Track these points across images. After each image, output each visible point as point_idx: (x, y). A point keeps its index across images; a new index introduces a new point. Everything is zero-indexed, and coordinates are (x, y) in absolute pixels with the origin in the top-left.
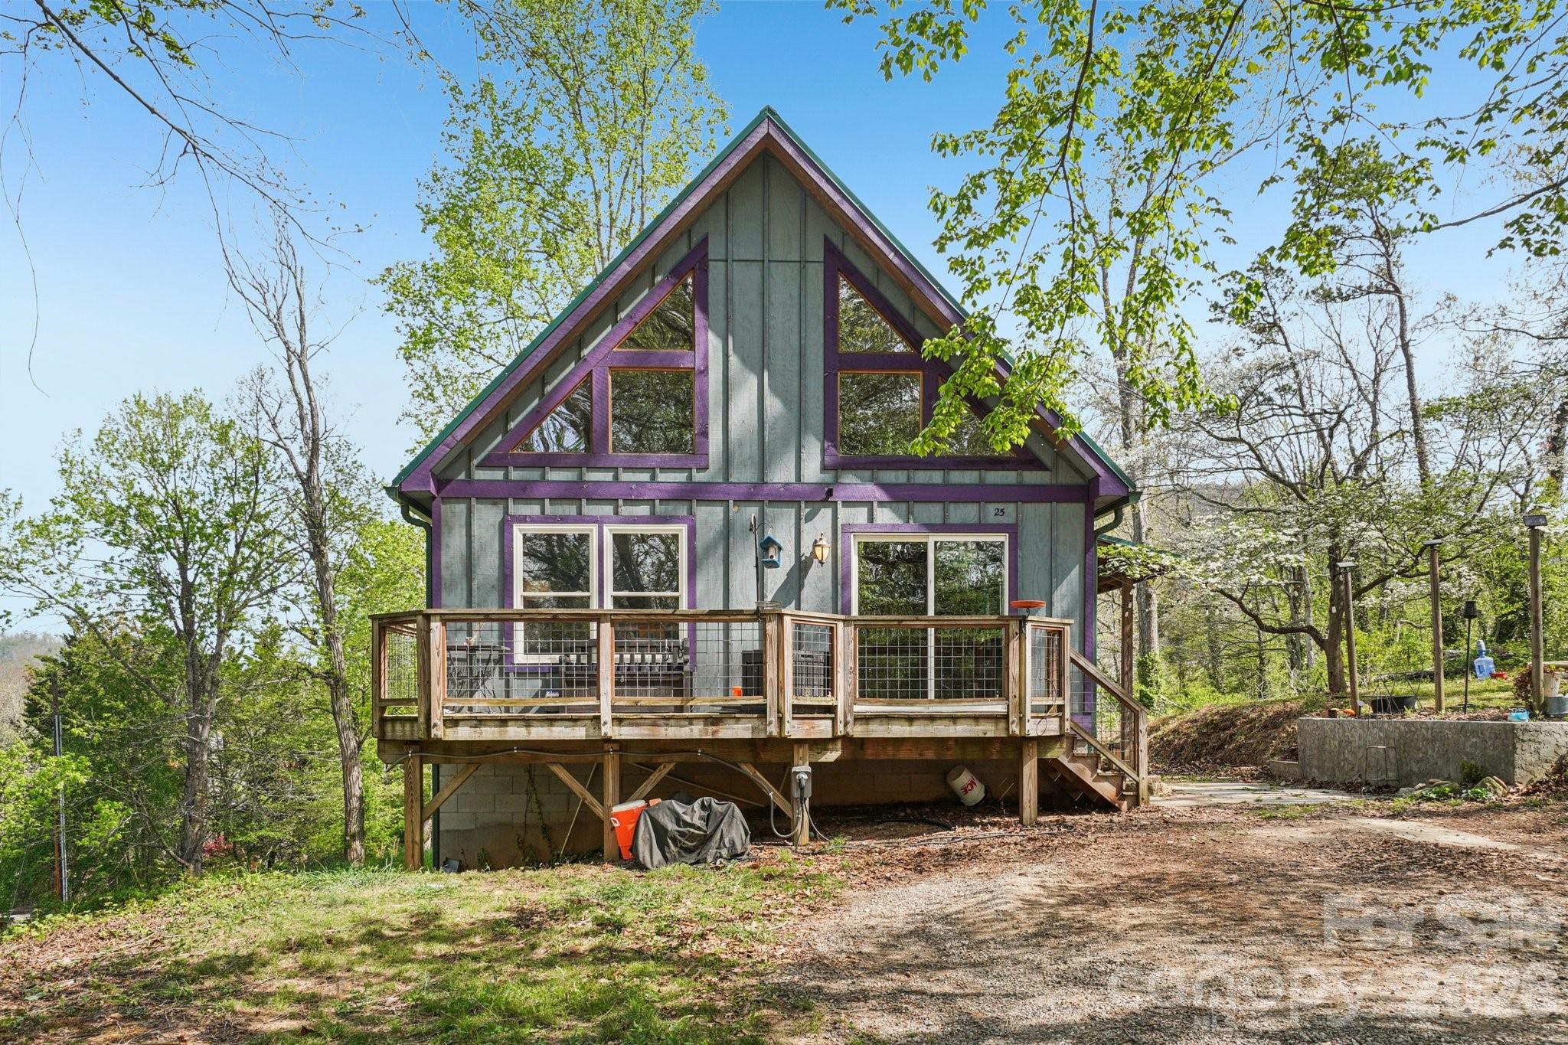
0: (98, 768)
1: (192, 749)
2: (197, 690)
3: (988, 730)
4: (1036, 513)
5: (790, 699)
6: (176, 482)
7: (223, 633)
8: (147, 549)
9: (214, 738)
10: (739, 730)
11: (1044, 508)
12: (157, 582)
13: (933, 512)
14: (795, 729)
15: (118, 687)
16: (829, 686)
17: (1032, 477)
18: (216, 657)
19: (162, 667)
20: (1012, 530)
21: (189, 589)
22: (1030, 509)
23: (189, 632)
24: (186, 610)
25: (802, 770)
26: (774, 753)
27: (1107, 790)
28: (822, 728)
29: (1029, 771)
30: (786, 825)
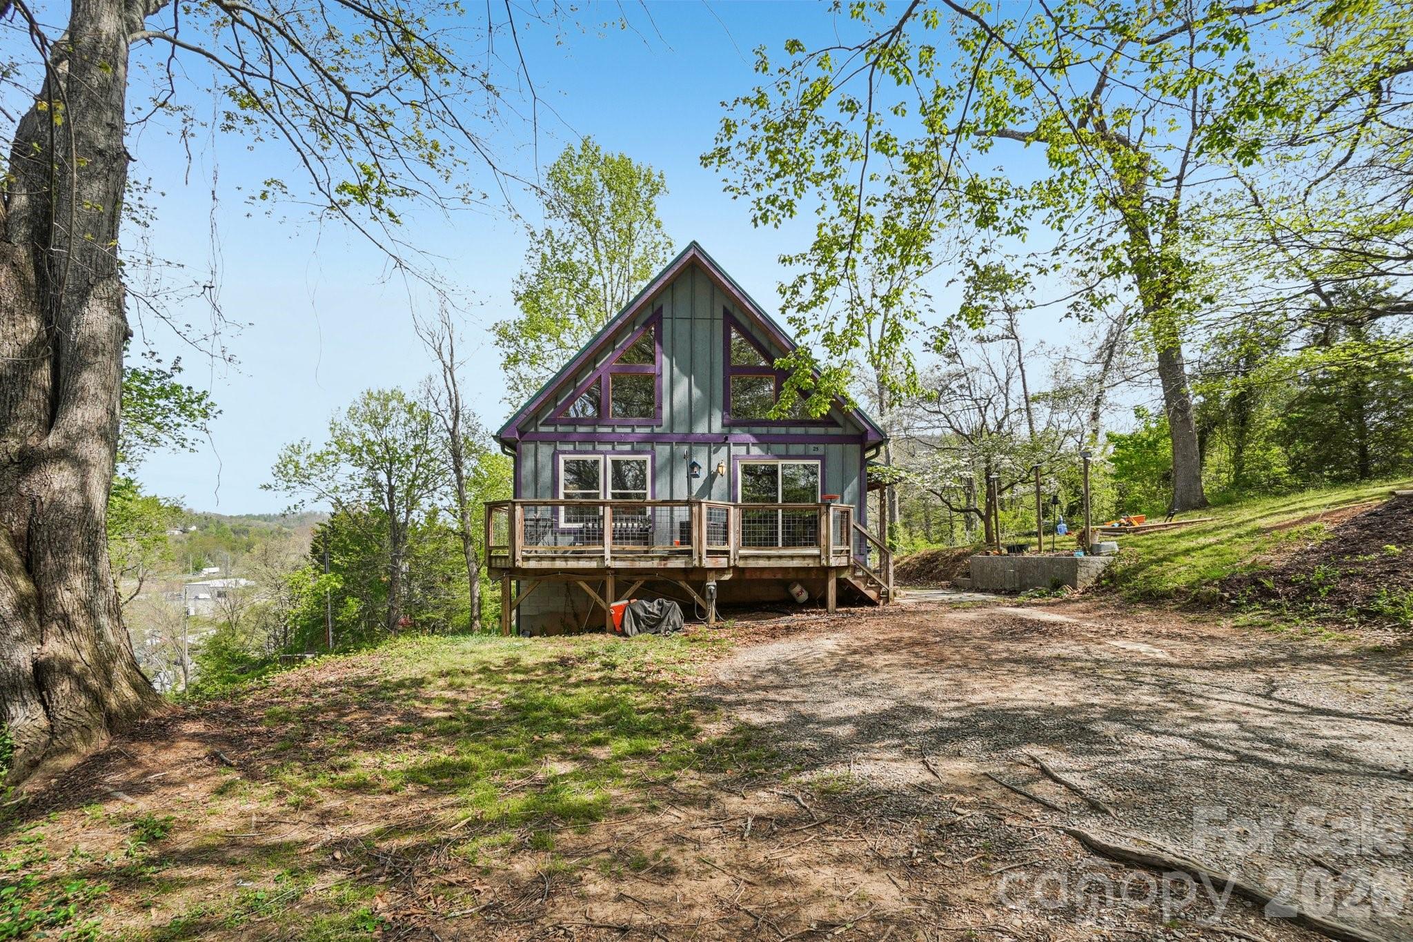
0: (346, 580)
1: (393, 571)
2: (395, 541)
3: (810, 563)
4: (834, 449)
5: (705, 547)
6: (387, 433)
7: (409, 512)
8: (371, 468)
9: (404, 566)
10: (678, 563)
11: (838, 447)
12: (376, 485)
13: (781, 449)
14: (708, 563)
15: (357, 539)
16: (726, 540)
17: (833, 431)
18: (405, 524)
19: (378, 529)
20: (822, 458)
21: (392, 489)
22: (832, 447)
23: (392, 511)
24: (390, 499)
25: (712, 584)
26: (697, 576)
27: (872, 594)
28: (722, 562)
29: (832, 584)
30: (703, 613)
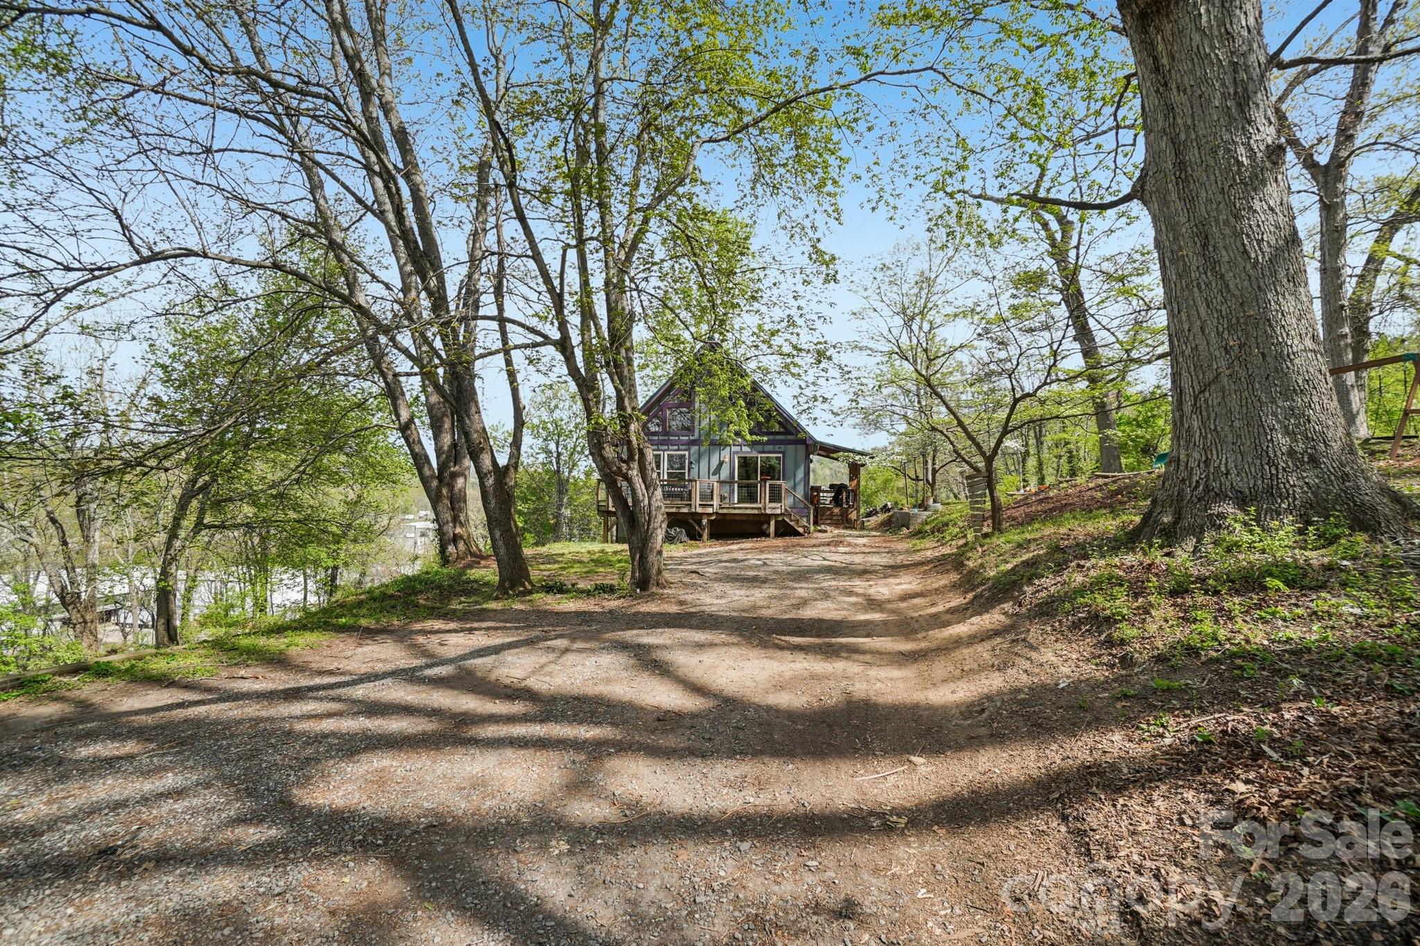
0: (525, 522)
1: (558, 516)
2: (561, 492)
3: (756, 512)
4: (790, 448)
5: (698, 502)
6: (557, 414)
7: (570, 472)
8: (545, 440)
9: (567, 512)
10: (685, 510)
11: (793, 447)
12: (548, 452)
13: (760, 448)
14: (699, 510)
15: (533, 491)
16: (712, 499)
17: (789, 437)
18: (567, 480)
19: (548, 484)
20: (783, 453)
21: (559, 454)
22: (789, 447)
23: (558, 471)
24: (558, 463)
25: (705, 521)
26: (697, 517)
27: (801, 530)
28: (710, 510)
29: (772, 523)
30: (701, 536)
